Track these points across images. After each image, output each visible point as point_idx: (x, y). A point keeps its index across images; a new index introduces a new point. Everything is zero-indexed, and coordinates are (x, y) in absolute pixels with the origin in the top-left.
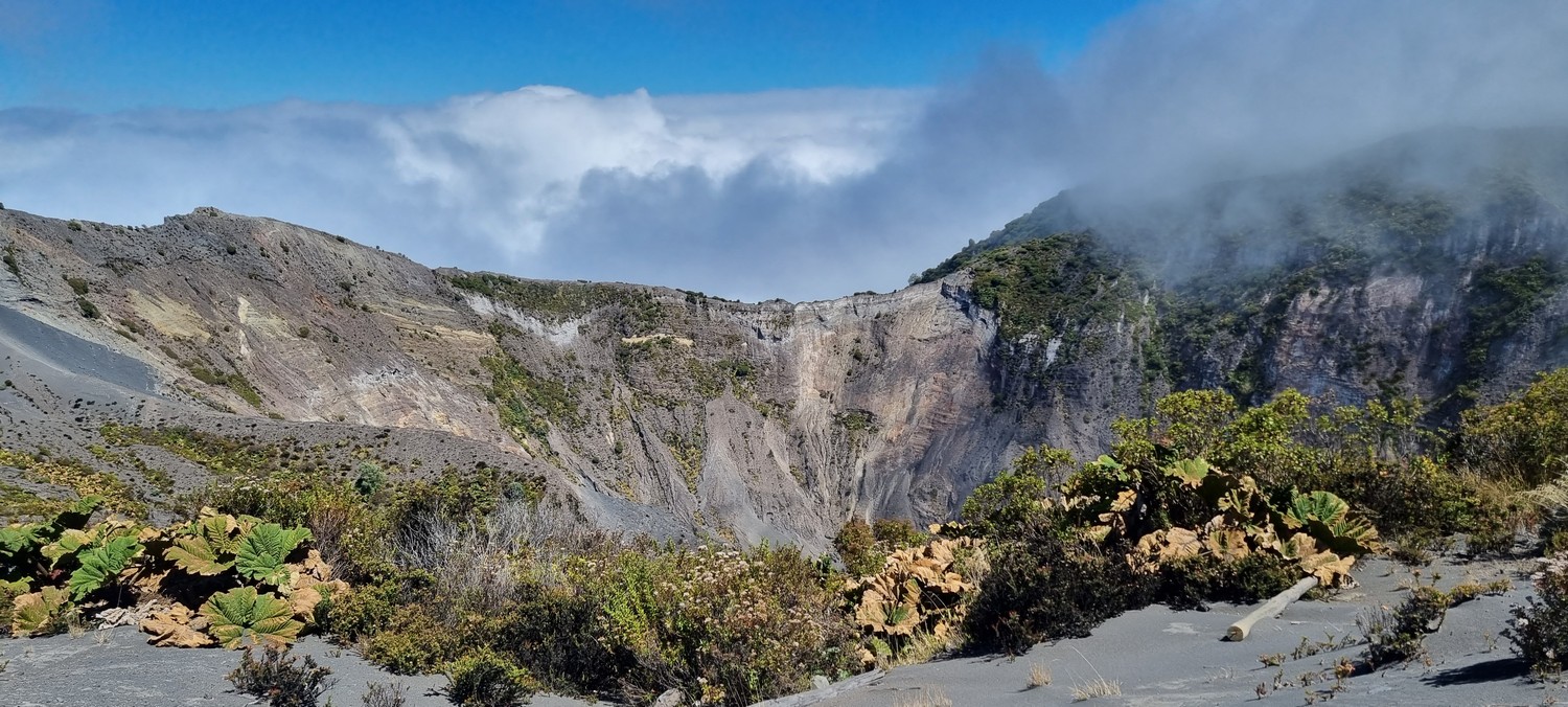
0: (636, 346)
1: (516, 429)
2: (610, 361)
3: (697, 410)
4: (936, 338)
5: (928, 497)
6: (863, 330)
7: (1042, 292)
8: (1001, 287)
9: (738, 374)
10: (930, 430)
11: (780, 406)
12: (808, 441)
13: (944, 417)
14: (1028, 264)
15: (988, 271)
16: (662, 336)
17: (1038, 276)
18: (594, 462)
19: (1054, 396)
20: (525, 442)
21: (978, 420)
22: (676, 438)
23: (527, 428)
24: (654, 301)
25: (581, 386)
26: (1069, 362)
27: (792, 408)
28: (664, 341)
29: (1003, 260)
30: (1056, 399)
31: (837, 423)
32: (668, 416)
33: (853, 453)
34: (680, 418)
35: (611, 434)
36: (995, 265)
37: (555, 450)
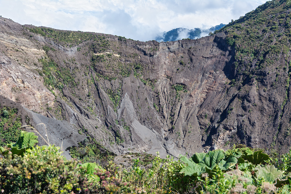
0: (98, 56)
1: (50, 86)
2: (89, 62)
3: (120, 81)
4: (212, 57)
5: (204, 117)
6: (184, 53)
7: (252, 41)
8: (237, 39)
9: (136, 68)
10: (207, 92)
11: (151, 81)
12: (161, 94)
13: (212, 87)
14: (249, 30)
15: (233, 32)
16: (108, 53)
17: (252, 34)
18: (80, 99)
19: (253, 81)
20: (54, 91)
21: (225, 89)
22: (111, 92)
23: (55, 86)
24: (106, 40)
25: (77, 71)
26: (260, 68)
27: (156, 82)
28: (109, 55)
29: (239, 28)
30: (254, 82)
31: (172, 88)
32: (109, 83)
33: (177, 100)
34: (113, 84)
35: (87, 89)
36: (236, 30)
37: (65, 94)
